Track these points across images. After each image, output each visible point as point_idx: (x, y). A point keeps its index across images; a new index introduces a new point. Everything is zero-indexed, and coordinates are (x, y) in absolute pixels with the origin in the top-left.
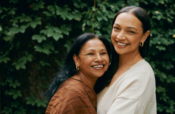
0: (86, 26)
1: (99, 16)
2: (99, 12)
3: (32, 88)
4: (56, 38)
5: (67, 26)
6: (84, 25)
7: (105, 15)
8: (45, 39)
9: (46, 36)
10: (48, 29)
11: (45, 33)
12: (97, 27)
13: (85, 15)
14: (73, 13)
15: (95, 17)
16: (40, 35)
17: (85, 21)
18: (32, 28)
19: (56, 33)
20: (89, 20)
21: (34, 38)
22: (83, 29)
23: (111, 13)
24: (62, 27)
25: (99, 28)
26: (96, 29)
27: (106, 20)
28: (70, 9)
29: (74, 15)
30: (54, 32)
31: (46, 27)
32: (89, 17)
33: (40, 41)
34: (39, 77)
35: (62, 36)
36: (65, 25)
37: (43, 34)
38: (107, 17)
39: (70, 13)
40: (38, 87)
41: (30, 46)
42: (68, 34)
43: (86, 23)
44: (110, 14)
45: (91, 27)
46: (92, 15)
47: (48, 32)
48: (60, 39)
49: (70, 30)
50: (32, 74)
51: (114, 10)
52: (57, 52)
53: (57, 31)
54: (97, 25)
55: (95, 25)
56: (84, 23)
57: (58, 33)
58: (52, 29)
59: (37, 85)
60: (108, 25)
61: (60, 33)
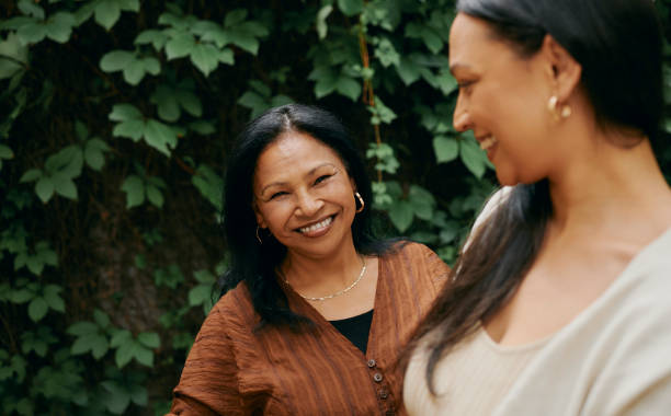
0: (336, 18)
3: (106, 274)
4: (205, 64)
5: (250, 18)
6: (326, 11)
8: (155, 68)
9: (161, 56)
10: (168, 26)
11: (158, 46)
12: (380, 21)
16: (138, 51)
18: (100, 28)
19: (204, 43)
21: (108, 64)
22: (322, 30)
24: (229, 21)
25: (387, 26)
26: (374, 30)
30: (197, 38)
31: (162, 20)
33: (133, 77)
34: (136, 230)
35: (228, 58)
36: (243, 14)
37: (147, 50)
40: (132, 272)
41: (97, 100)
42: (253, 49)
43: (335, 5)
45: (355, 19)
47: (170, 38)
48: (222, 66)
49: (263, 32)
50: (104, 215)
53: (207, 36)
54: (380, 14)
55: (373, 12)
56: (326, 4)
57: (213, 43)
58: (188, 29)
59: (126, 262)
60: (429, 12)
61: (221, 44)
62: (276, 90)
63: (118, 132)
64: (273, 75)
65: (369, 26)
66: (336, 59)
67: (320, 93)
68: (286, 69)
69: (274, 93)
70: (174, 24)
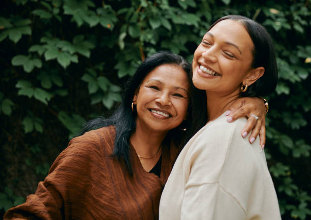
0: (128, 39)
1: (154, 18)
2: (154, 10)
3: (10, 169)
4: (64, 63)
5: (86, 39)
6: (123, 36)
7: (167, 17)
8: (39, 64)
9: (42, 58)
10: (45, 43)
11: (40, 53)
12: (150, 40)
13: (124, 14)
14: (99, 11)
15: (146, 20)
16: (30, 56)
17: (125, 27)
18: (12, 42)
19: (63, 52)
20: (134, 25)
21: (16, 61)
22: (122, 45)
23: (180, 12)
24: (75, 41)
25: (153, 42)
26: (147, 44)
27: (169, 26)
28: (92, 5)
29: (100, 16)
30: (60, 49)
31: (42, 40)
32: (134, 20)
33: (28, 69)
34: (26, 146)
35: (75, 60)
36: (82, 37)
37: (35, 55)
38: (170, 21)
39: (92, 12)
40: (24, 168)
41: (7, 80)
42: (87, 54)
43: (127, 33)
44: (176, 13)
45: (137, 39)
46: (139, 15)
47: (46, 50)
48: (72, 63)
49: (92, 46)
50: (10, 138)
51: (185, 7)
52: (64, 93)
53: (65, 49)
54: (150, 36)
55: (146, 36)
56: (123, 32)
57: (68, 52)
58: (55, 45)
59: (21, 162)
60: (172, 36)
61: (72, 52)
62: (99, 73)
63: (20, 93)
64: (97, 67)
65: (145, 42)
66: (128, 58)
67: (121, 75)
68: (103, 63)
69: (98, 76)
70: (49, 42)
